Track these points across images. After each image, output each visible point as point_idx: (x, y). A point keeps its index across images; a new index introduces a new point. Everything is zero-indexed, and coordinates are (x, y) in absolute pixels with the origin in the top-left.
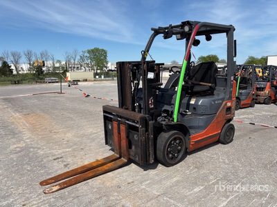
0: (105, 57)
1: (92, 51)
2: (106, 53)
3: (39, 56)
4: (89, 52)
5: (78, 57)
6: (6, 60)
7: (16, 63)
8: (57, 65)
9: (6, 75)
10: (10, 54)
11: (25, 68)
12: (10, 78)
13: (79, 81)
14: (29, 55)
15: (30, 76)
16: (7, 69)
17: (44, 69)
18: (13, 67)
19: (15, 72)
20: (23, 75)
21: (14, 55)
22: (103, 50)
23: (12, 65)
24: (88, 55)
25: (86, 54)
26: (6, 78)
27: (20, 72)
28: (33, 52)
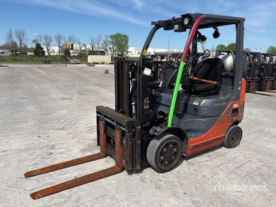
0: (127, 42)
1: (115, 36)
2: (127, 38)
3: (67, 40)
4: (112, 37)
5: (102, 42)
6: (39, 42)
7: (48, 45)
8: (83, 49)
9: (39, 56)
10: (42, 37)
11: (55, 50)
12: (43, 59)
13: (98, 63)
14: (59, 38)
15: (58, 58)
16: (40, 51)
17: (71, 52)
18: (45, 49)
19: (46, 54)
20: (53, 56)
21: (46, 38)
22: (125, 36)
23: (45, 47)
24: (111, 40)
25: (109, 39)
26: (39, 59)
27: (51, 54)
28: (62, 36)
